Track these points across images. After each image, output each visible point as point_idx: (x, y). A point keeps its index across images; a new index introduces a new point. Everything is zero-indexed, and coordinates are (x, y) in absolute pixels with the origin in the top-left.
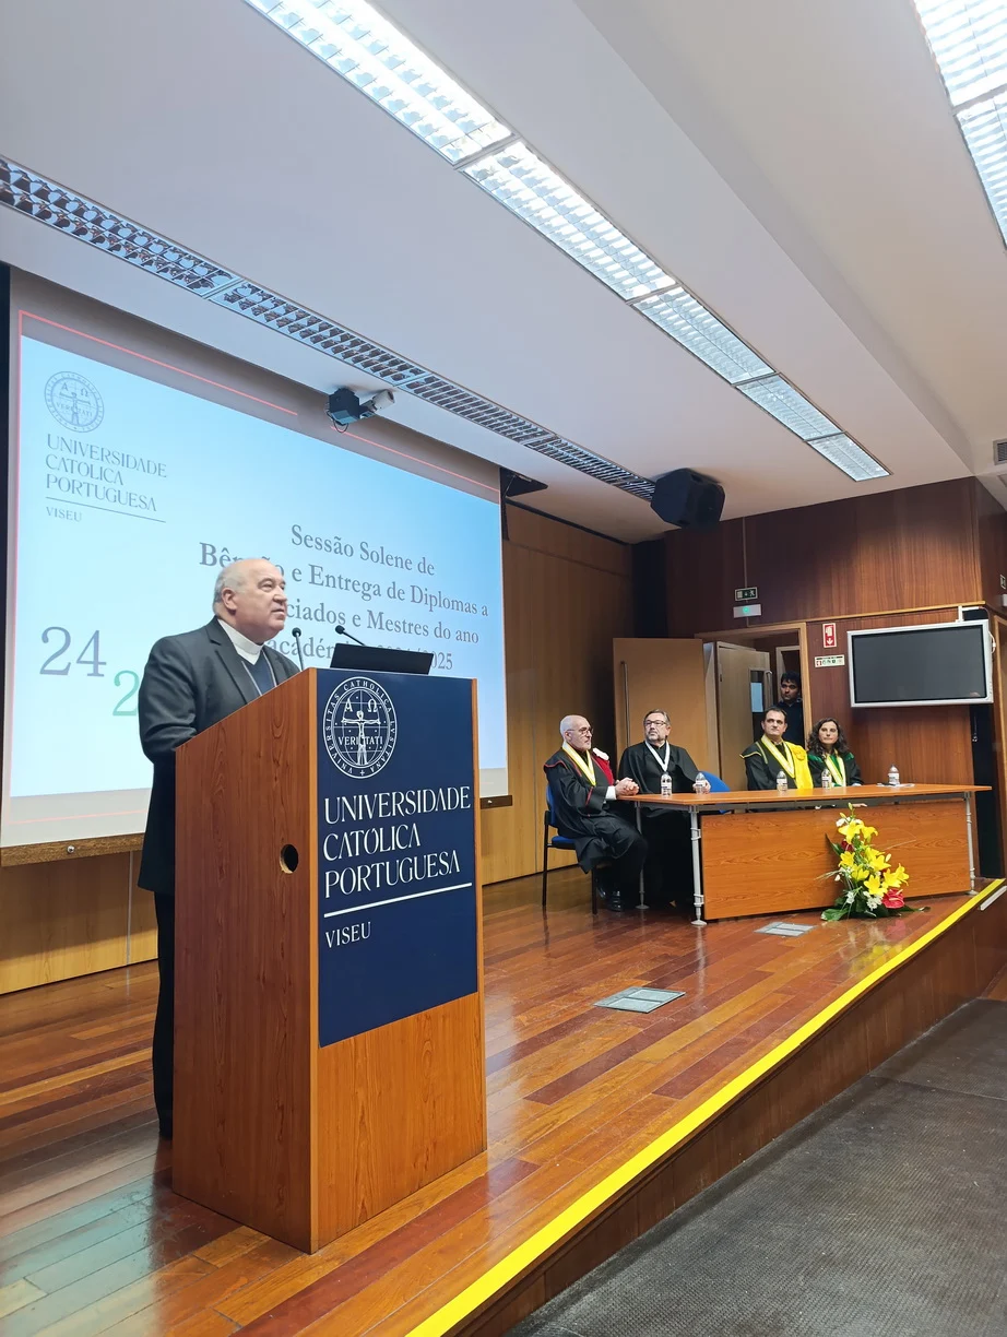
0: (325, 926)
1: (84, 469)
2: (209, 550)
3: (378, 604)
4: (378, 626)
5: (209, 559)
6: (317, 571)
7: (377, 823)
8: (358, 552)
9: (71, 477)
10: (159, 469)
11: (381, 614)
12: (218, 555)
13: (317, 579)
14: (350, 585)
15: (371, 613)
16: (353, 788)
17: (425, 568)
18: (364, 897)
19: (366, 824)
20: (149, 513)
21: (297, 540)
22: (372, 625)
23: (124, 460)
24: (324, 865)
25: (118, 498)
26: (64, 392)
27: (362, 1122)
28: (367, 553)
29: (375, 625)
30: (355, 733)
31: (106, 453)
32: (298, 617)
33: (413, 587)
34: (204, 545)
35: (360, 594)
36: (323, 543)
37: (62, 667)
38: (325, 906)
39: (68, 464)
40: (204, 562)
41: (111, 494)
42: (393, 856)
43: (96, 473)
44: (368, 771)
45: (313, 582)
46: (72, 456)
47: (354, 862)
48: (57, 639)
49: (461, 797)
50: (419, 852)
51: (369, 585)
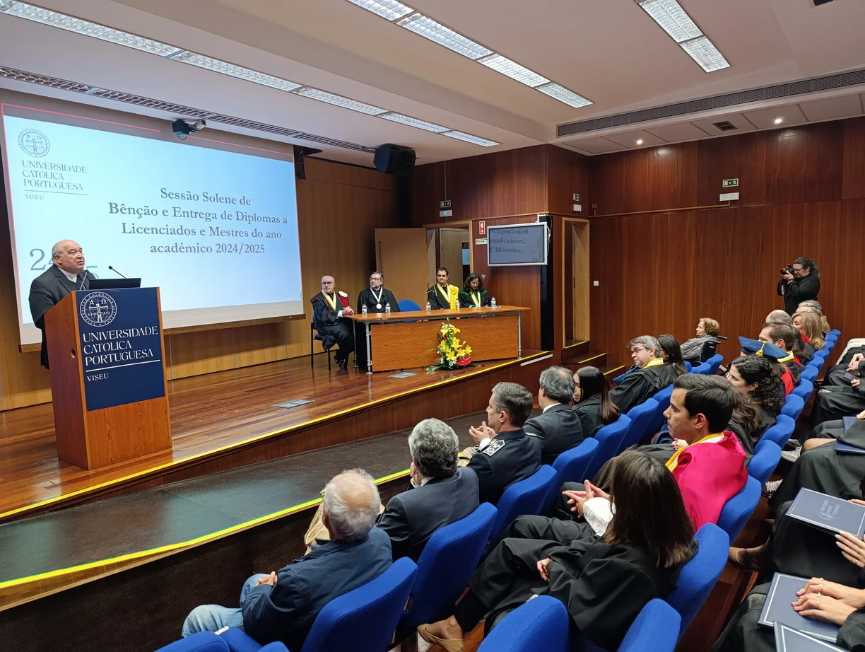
0: (86, 375)
1: (42, 175)
2: (114, 206)
3: (214, 223)
4: (216, 234)
5: (114, 210)
6: (177, 210)
7: (109, 341)
8: (201, 197)
9: (36, 179)
10: (82, 169)
11: (217, 228)
12: (119, 208)
13: (177, 214)
14: (198, 215)
15: (211, 228)
16: (96, 330)
17: (244, 201)
18: (104, 365)
19: (103, 341)
20: (80, 191)
21: (164, 195)
22: (212, 234)
23: (63, 168)
24: (84, 356)
25: (62, 186)
26: (28, 139)
27: (109, 434)
28: (207, 197)
29: (214, 234)
30: (96, 311)
31: (53, 165)
32: (168, 233)
33: (237, 212)
34: (111, 204)
35: (204, 219)
36: (180, 195)
37: (42, 267)
38: (85, 368)
39: (34, 173)
40: (112, 212)
41: (58, 185)
42: (118, 352)
43: (49, 175)
44: (103, 324)
45: (175, 215)
46: (36, 169)
47: (99, 354)
48: (37, 255)
49: (152, 331)
50: (132, 351)
51: (209, 214)
